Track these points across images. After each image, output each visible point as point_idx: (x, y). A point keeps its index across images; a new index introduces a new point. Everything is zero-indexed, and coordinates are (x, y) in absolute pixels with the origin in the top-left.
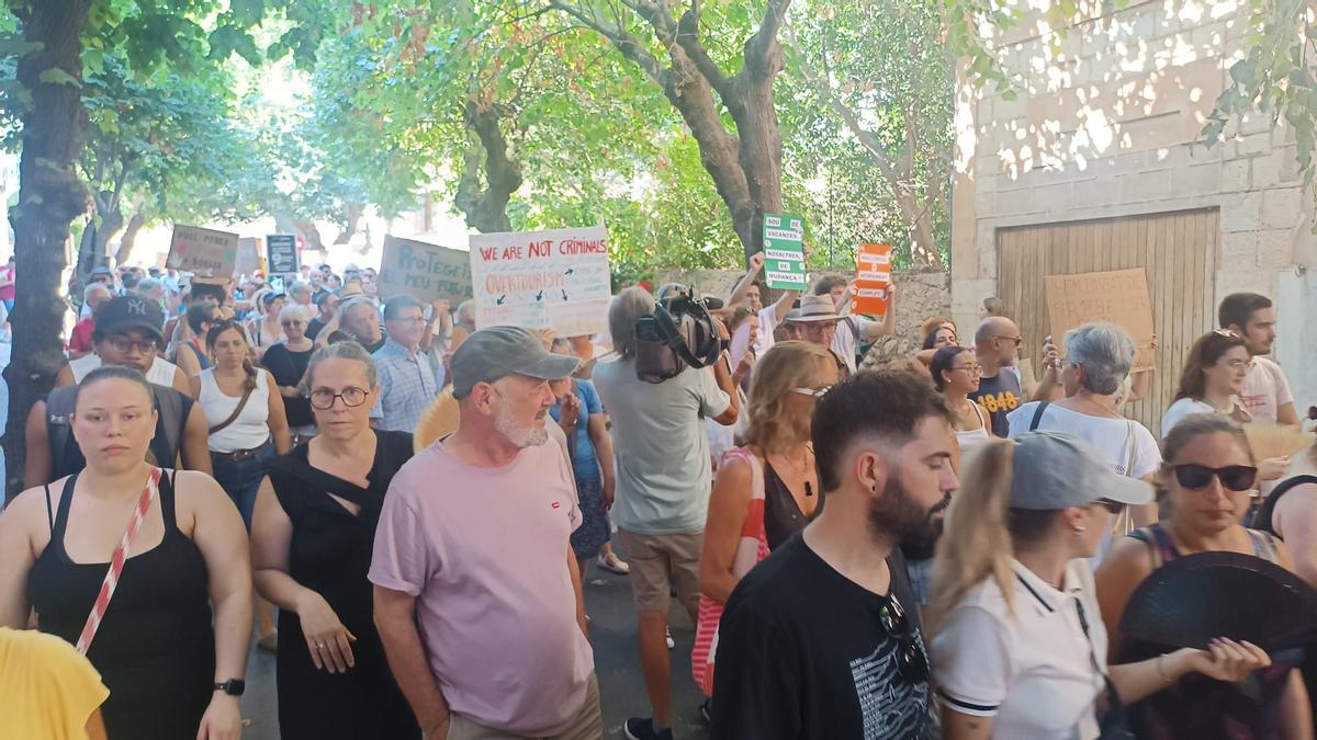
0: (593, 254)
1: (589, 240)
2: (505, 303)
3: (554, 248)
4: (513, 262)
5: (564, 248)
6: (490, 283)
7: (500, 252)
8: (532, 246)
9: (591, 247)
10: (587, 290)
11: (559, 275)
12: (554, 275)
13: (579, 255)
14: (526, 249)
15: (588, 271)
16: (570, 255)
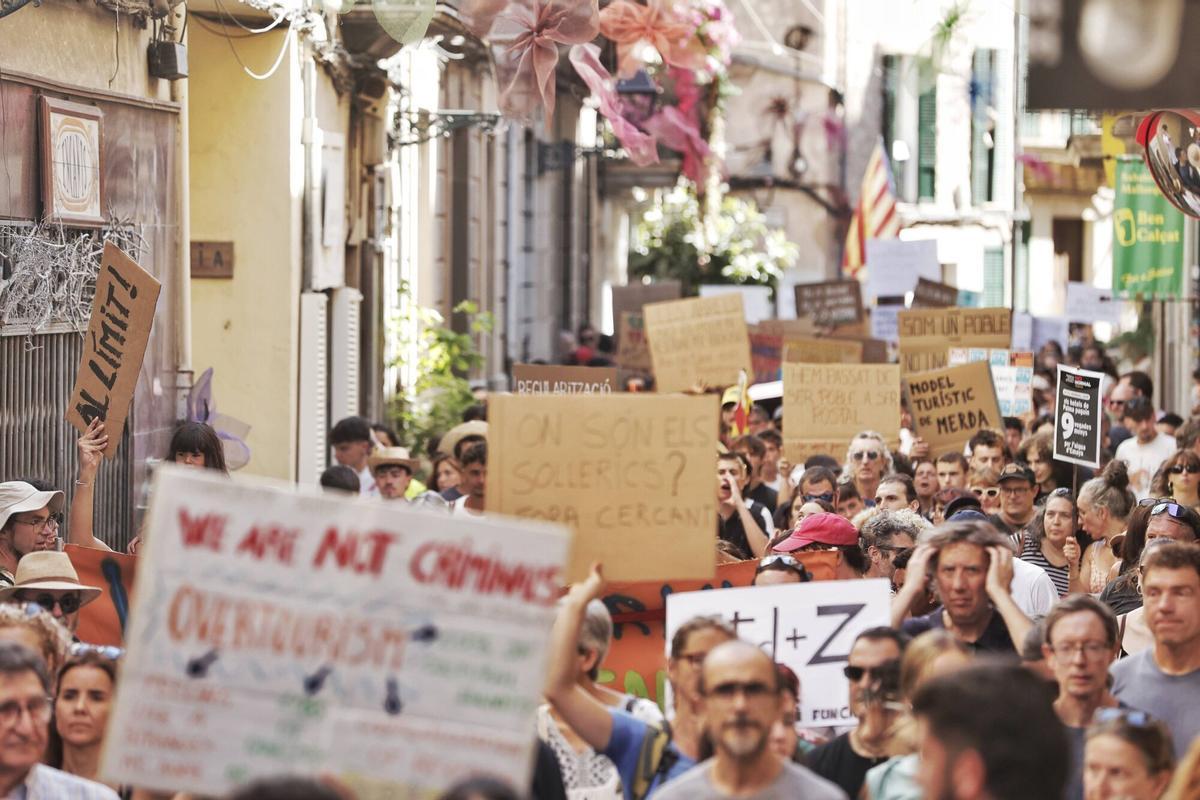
0: (514, 602)
1: (511, 556)
2: (212, 679)
3: (397, 557)
4: (268, 567)
5: (429, 563)
6: (186, 610)
7: (235, 533)
8: (331, 537)
9: (513, 580)
10: (467, 698)
11: (389, 636)
12: (376, 633)
13: (467, 593)
14: (308, 545)
15: (483, 645)
16: (438, 589)
